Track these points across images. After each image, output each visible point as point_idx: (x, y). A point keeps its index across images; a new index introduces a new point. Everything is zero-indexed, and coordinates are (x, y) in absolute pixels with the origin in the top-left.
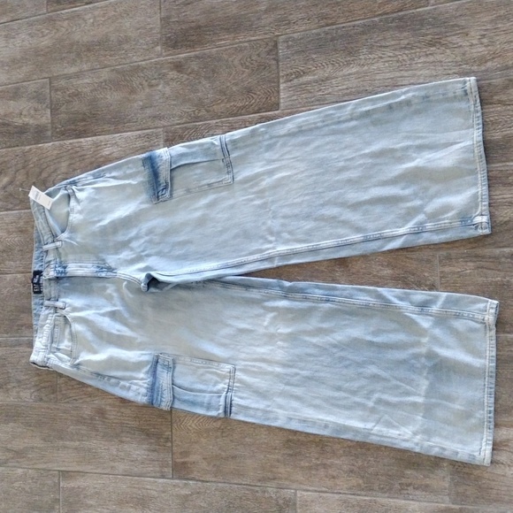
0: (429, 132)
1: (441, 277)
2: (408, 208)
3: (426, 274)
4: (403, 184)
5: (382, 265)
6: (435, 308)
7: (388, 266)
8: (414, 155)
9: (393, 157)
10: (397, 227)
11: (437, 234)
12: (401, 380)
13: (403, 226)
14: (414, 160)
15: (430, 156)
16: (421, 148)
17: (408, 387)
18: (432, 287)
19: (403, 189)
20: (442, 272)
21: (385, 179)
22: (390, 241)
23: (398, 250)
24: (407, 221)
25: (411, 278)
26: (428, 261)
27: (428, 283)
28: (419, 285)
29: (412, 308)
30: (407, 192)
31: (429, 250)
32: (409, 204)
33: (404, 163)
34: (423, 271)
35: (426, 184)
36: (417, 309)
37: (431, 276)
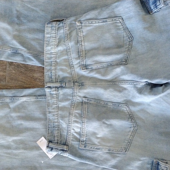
0: (2, 156)
1: (6, 69)
2: (19, 112)
3: (14, 72)
4: (21, 127)
5: (40, 79)
6: (9, 51)
7: (36, 79)
8: (12, 144)
9: (26, 144)
10: (27, 102)
11: (4, 95)
12: (33, 10)
13: (24, 102)
14: (13, 140)
15: (3, 142)
16: (8, 147)
17: (29, 6)
18: (11, 64)
19: (21, 124)
20: (4, 72)
21: (32, 132)
22: (32, 94)
23: (29, 88)
24: (21, 104)
25: (23, 70)
26: (12, 79)
27: (13, 66)
28: (18, 66)
29: (22, 53)
30: (19, 122)
31: (11, 86)
32: (19, 114)
33: (19, 140)
34: (15, 73)
35: (8, 125)
36: (19, 52)
37: (11, 70)
